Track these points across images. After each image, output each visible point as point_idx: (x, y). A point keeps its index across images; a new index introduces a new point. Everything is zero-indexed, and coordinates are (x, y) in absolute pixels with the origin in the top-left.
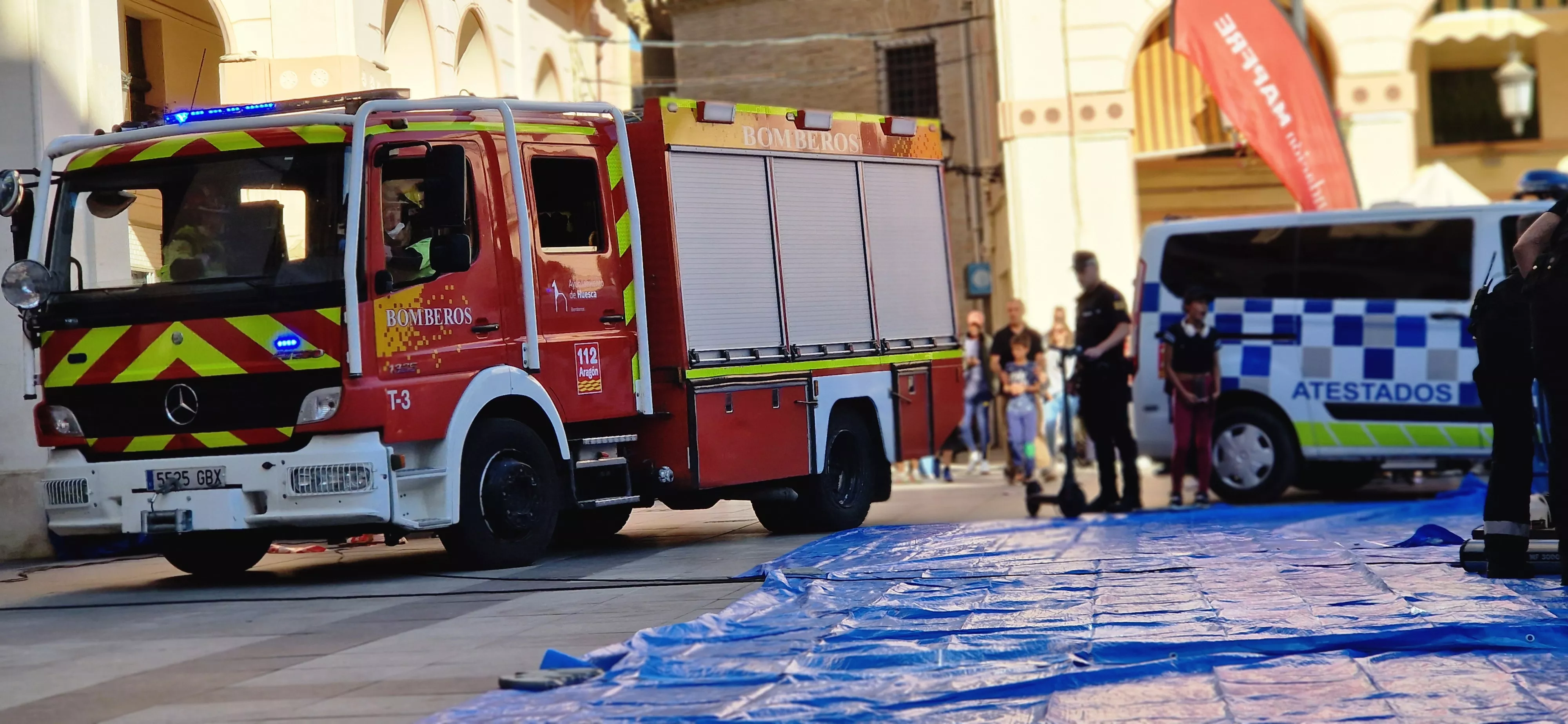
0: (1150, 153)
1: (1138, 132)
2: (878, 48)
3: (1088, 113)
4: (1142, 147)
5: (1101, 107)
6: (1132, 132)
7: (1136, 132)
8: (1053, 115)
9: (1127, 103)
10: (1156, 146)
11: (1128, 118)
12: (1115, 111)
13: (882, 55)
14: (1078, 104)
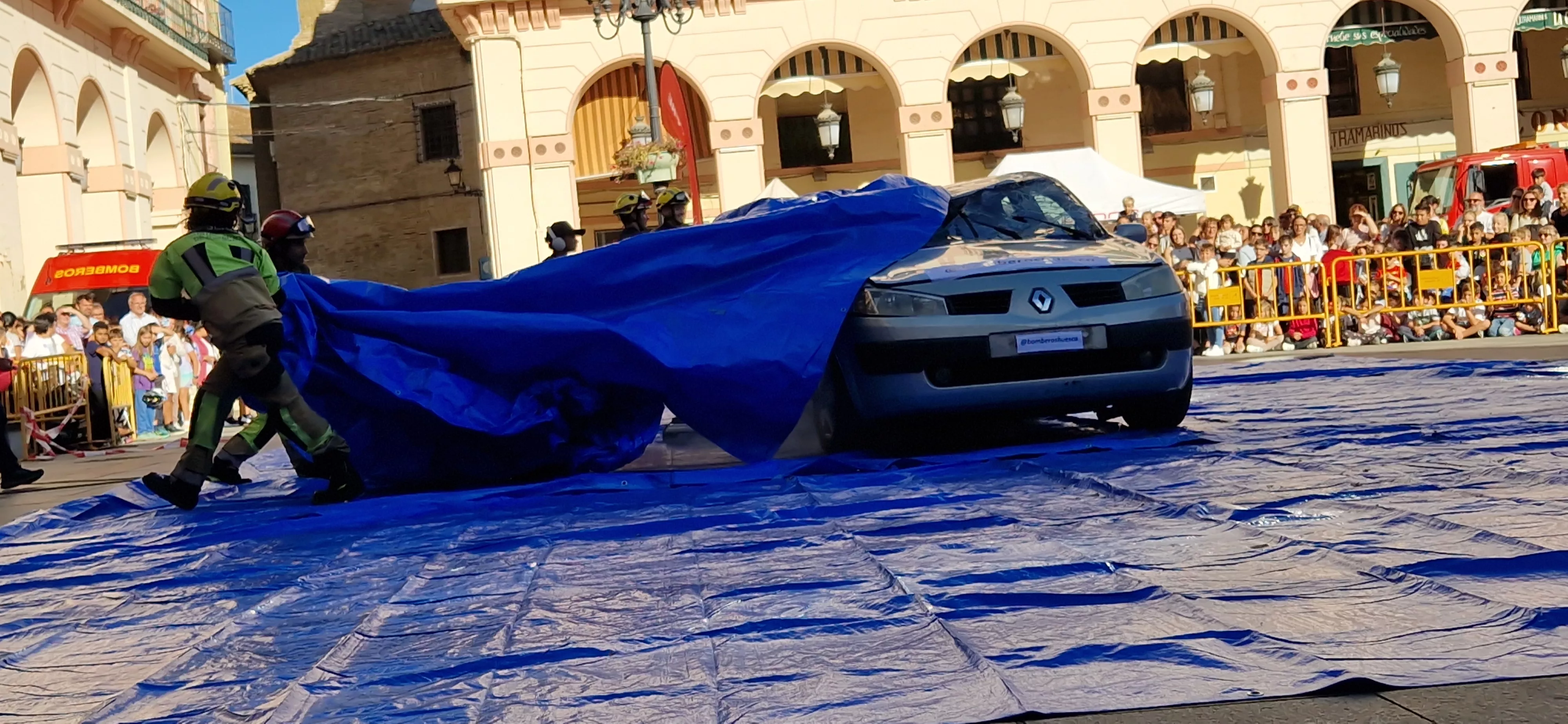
0: (587, 177)
1: (578, 162)
2: (415, 108)
3: (541, 149)
4: (582, 173)
5: (550, 145)
6: (573, 162)
7: (577, 161)
8: (516, 151)
9: (569, 142)
10: (591, 171)
11: (570, 152)
12: (560, 148)
13: (418, 112)
14: (534, 144)
